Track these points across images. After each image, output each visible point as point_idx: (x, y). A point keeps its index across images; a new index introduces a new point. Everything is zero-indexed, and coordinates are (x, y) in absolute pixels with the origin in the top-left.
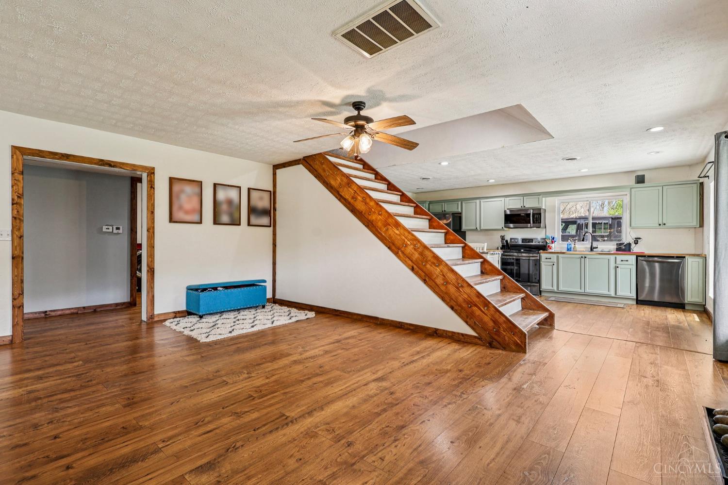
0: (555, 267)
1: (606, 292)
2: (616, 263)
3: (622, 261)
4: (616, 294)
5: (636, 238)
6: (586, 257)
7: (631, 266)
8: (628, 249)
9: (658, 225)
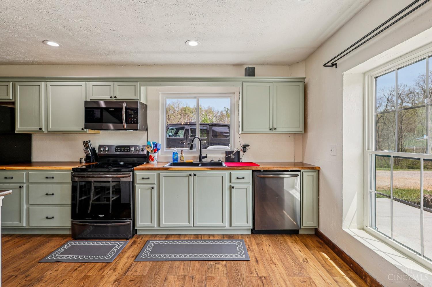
0: (155, 191)
1: (219, 224)
2: (230, 182)
3: (238, 178)
4: (231, 225)
5: (244, 146)
6: (195, 175)
7: (248, 185)
8: (236, 160)
9: (268, 130)
